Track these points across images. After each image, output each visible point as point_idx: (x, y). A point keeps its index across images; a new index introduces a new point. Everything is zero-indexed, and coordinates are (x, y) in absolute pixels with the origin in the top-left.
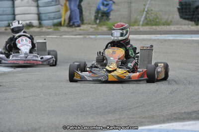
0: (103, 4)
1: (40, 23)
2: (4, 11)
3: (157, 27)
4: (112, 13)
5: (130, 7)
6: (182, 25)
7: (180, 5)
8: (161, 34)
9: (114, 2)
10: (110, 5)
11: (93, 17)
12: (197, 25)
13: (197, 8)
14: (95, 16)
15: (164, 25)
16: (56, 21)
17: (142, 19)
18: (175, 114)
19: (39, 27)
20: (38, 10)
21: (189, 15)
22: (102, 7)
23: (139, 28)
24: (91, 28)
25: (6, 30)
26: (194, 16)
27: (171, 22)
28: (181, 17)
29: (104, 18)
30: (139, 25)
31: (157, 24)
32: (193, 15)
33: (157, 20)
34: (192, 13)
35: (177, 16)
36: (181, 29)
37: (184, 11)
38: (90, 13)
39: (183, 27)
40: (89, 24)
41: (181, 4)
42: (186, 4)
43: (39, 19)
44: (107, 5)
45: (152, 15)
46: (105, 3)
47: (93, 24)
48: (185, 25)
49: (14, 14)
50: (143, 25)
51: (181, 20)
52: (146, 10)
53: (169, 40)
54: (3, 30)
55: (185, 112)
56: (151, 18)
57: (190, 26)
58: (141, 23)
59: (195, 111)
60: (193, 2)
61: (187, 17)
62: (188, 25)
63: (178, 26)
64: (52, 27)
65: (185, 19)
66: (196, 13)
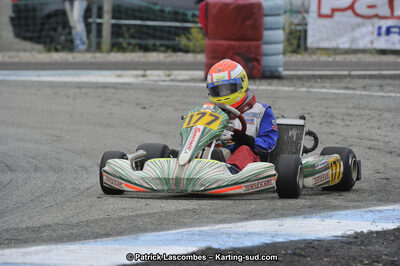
6: (18, 50)
7: (14, 11)
12: (49, 51)
13: (49, 16)
18: (7, 231)
21: (34, 31)
26: (44, 34)
28: (18, 35)
32: (41, 30)
34: (39, 27)
36: (17, 60)
37: (23, 22)
39: (22, 54)
41: (16, 8)
42: (27, 9)
48: (25, 51)
51: (17, 41)
55: (27, 228)
57: (35, 53)
59: (49, 226)
60: (41, 4)
61: (29, 34)
62: (32, 50)
63: (13, 54)
65: (25, 38)
66: (47, 26)
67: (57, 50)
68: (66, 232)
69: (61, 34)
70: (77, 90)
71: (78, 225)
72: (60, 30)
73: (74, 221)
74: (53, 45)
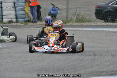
0: (53, 10)
3: (83, 23)
5: (67, 12)
6: (97, 22)
7: (96, 11)
12: (106, 22)
13: (106, 12)
15: (87, 22)
16: (26, 19)
17: (75, 18)
18: (93, 72)
20: (16, 13)
21: (101, 17)
23: (73, 24)
26: (104, 17)
27: (91, 20)
29: (53, 17)
33: (83, 19)
34: (103, 15)
35: (94, 17)
36: (96, 24)
37: (98, 14)
39: (98, 23)
42: (99, 10)
43: (17, 18)
44: (55, 10)
45: (80, 16)
49: (2, 15)
50: (75, 22)
51: (97, 19)
52: (77, 13)
55: (99, 72)
56: (80, 18)
59: (105, 71)
60: (103, 9)
62: (101, 22)
63: (95, 23)
65: (99, 19)
66: (105, 15)
67: (108, 22)
68: (110, 73)
69: (109, 18)
70: (113, 33)
71: (113, 71)
72: (109, 16)
73: (112, 70)
74: (107, 21)
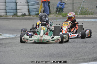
0: (60, 4)
1: (29, 14)
2: (12, 8)
3: (86, 15)
4: (64, 9)
5: (73, 6)
8: (88, 19)
9: (65, 3)
10: (63, 5)
11: (55, 11)
14: (56, 10)
15: (90, 14)
16: (37, 13)
17: (79, 12)
19: (29, 16)
20: (28, 7)
22: (59, 6)
23: (77, 16)
24: (54, 16)
25: (13, 17)
27: (93, 13)
29: (61, 11)
30: (77, 15)
31: (87, 14)
33: (87, 12)
35: (96, 10)
38: (54, 9)
40: (53, 14)
43: (29, 12)
44: (62, 5)
45: (84, 9)
46: (61, 4)
47: (55, 14)
49: (17, 9)
50: (79, 15)
52: (81, 7)
53: (92, 22)
54: (11, 17)
56: (83, 11)
58: (79, 13)
64: (35, 16)
